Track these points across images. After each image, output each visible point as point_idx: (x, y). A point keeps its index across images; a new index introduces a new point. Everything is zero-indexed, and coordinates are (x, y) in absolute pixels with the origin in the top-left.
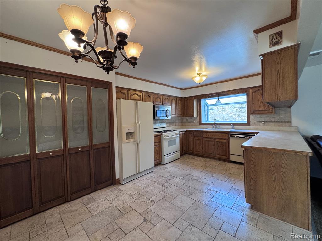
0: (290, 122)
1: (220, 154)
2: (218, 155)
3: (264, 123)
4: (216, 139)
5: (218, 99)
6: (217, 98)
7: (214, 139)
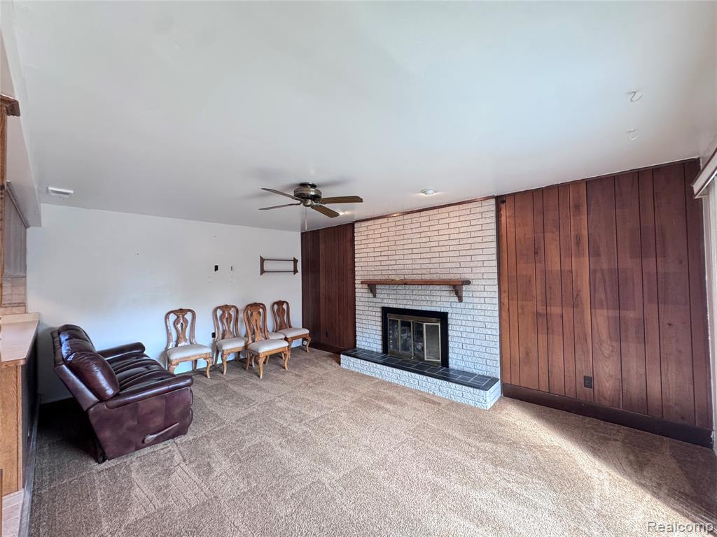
0: (22, 304)
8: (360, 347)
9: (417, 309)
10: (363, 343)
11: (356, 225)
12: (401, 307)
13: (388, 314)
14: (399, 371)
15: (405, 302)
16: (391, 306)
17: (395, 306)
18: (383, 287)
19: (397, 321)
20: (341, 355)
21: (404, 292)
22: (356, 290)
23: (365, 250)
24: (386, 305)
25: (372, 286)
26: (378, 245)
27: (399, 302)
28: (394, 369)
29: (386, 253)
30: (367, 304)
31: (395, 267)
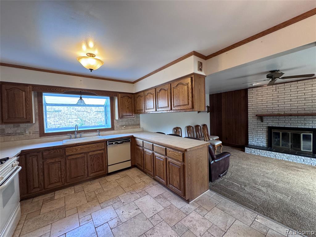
0: (139, 125)
1: (96, 171)
2: (93, 173)
3: (124, 126)
4: (89, 152)
5: (81, 98)
6: (80, 96)
7: (85, 153)
8: (251, 144)
9: (294, 127)
10: (253, 143)
11: (249, 90)
12: (282, 126)
13: (272, 130)
14: (289, 155)
15: (285, 124)
16: (274, 126)
17: (277, 126)
18: (269, 117)
19: (280, 133)
20: (246, 148)
21: (284, 119)
22: (249, 119)
23: (255, 101)
24: (270, 126)
25: (261, 117)
26: (264, 98)
27: (280, 124)
28: (285, 154)
29: (271, 102)
30: (257, 125)
31: (277, 108)
